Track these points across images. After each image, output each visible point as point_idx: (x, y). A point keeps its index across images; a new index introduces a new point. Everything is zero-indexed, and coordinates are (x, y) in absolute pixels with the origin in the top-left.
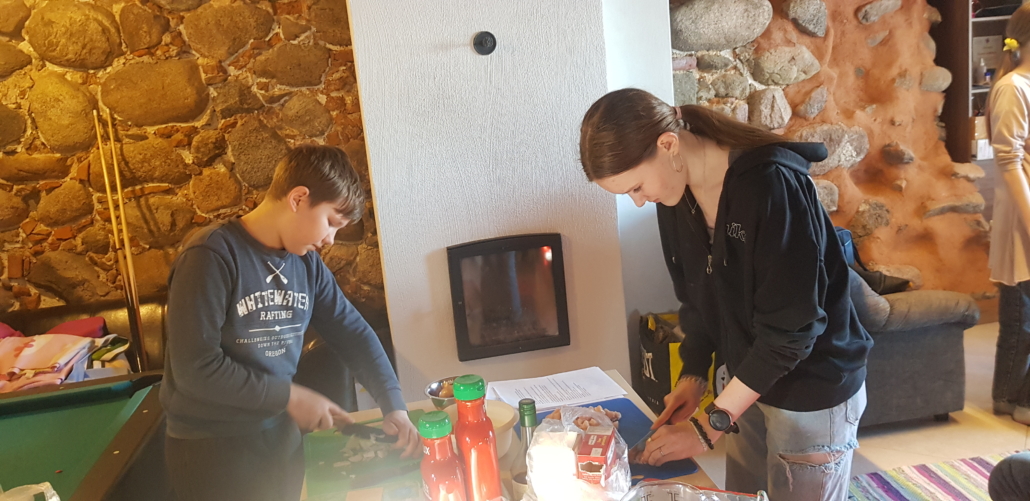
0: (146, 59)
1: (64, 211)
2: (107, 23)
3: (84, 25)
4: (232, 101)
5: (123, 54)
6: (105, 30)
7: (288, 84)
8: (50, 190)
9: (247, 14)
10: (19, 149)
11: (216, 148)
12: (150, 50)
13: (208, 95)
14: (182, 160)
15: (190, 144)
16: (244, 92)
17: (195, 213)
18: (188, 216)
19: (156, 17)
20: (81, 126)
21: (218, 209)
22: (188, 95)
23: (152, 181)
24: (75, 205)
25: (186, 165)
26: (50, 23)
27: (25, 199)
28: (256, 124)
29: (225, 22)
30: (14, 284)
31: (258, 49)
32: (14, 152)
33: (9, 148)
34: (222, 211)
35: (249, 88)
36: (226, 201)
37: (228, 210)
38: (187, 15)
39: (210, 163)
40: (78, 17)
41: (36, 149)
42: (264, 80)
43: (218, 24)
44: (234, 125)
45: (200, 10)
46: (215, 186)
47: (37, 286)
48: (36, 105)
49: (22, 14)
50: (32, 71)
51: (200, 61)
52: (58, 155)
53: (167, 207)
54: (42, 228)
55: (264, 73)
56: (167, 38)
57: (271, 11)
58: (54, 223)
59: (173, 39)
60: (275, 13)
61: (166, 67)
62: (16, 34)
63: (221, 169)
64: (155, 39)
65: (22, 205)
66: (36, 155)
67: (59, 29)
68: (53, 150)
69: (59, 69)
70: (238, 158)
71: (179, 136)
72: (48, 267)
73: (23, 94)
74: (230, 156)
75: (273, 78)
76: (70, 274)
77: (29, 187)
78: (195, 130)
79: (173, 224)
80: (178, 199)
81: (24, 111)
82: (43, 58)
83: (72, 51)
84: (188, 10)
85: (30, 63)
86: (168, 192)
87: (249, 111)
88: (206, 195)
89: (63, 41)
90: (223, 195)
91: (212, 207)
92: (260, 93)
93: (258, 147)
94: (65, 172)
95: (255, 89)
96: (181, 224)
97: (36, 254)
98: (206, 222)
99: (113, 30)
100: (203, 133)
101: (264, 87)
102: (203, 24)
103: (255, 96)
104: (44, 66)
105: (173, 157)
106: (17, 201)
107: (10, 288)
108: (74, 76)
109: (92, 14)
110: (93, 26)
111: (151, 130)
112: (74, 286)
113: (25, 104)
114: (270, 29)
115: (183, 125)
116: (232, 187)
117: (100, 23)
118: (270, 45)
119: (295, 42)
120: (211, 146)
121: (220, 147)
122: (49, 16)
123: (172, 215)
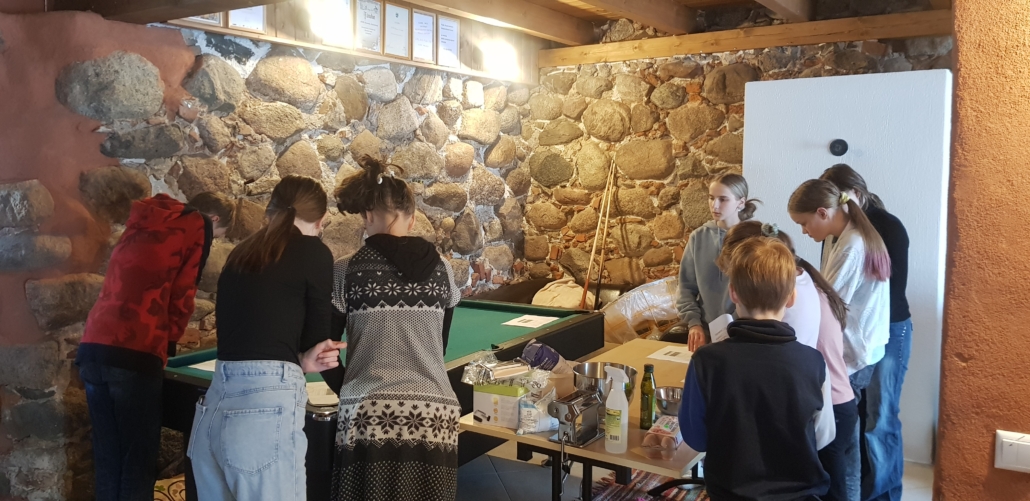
0: (642, 138)
1: (583, 224)
2: (624, 115)
3: (612, 116)
4: (687, 170)
5: (630, 134)
6: (622, 119)
7: (726, 161)
8: (579, 211)
9: (707, 112)
10: (568, 185)
11: (673, 198)
12: (645, 133)
13: (674, 164)
14: (652, 204)
15: (658, 194)
16: (697, 164)
17: (654, 239)
18: (649, 240)
19: (652, 112)
20: (600, 175)
21: (667, 239)
22: (661, 163)
23: (633, 214)
24: (589, 222)
25: (653, 207)
26: (595, 113)
27: (567, 214)
28: (700, 186)
29: (692, 117)
30: (552, 263)
31: (711, 137)
32: (564, 187)
33: (563, 184)
34: (669, 241)
35: (700, 161)
36: (672, 234)
37: (673, 241)
38: (671, 112)
39: (668, 208)
40: (610, 110)
41: (576, 186)
42: (711, 157)
43: (688, 119)
44: (686, 185)
45: (679, 109)
46: (668, 224)
47: (564, 267)
48: (580, 161)
49: (582, 107)
50: (582, 140)
51: (674, 142)
52: (586, 191)
53: (638, 232)
54: (571, 233)
55: (711, 153)
56: (656, 126)
57: (724, 111)
58: (577, 231)
59: (660, 127)
60: (727, 112)
61: (652, 144)
62: (578, 118)
63: (674, 212)
64: (648, 127)
65: (564, 218)
66: (575, 190)
67: (598, 117)
68: (585, 188)
69: (596, 140)
70: (685, 208)
71: (652, 188)
72: (570, 256)
73: (575, 153)
74: (681, 205)
75: (717, 156)
76: (579, 263)
77: (568, 208)
78: (663, 186)
79: (639, 243)
80: (645, 228)
81: (574, 163)
82: (589, 134)
83: (603, 130)
84: (673, 108)
85: (582, 135)
86: (641, 222)
87: (698, 177)
88: (661, 228)
89: (600, 124)
90: (672, 230)
91: (664, 237)
92: (707, 166)
93: (698, 202)
94: (588, 202)
95: (704, 163)
96: (644, 245)
97: (566, 247)
98: (658, 246)
99: (627, 119)
100: (667, 188)
101: (711, 162)
102: (678, 118)
103: (703, 167)
104: (589, 138)
105: (647, 201)
106: (562, 215)
107: (549, 265)
108: (603, 145)
109: (618, 109)
110: (617, 116)
111: (638, 182)
112: (580, 271)
113: (575, 159)
114: (722, 123)
115: (657, 182)
116: (678, 224)
117: (621, 115)
118: (719, 134)
119: (736, 133)
120: (670, 197)
121: (675, 200)
122: (596, 109)
123: (640, 237)
